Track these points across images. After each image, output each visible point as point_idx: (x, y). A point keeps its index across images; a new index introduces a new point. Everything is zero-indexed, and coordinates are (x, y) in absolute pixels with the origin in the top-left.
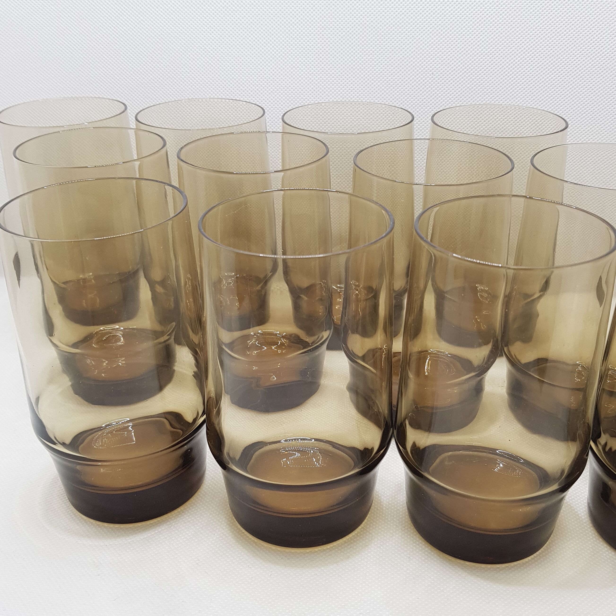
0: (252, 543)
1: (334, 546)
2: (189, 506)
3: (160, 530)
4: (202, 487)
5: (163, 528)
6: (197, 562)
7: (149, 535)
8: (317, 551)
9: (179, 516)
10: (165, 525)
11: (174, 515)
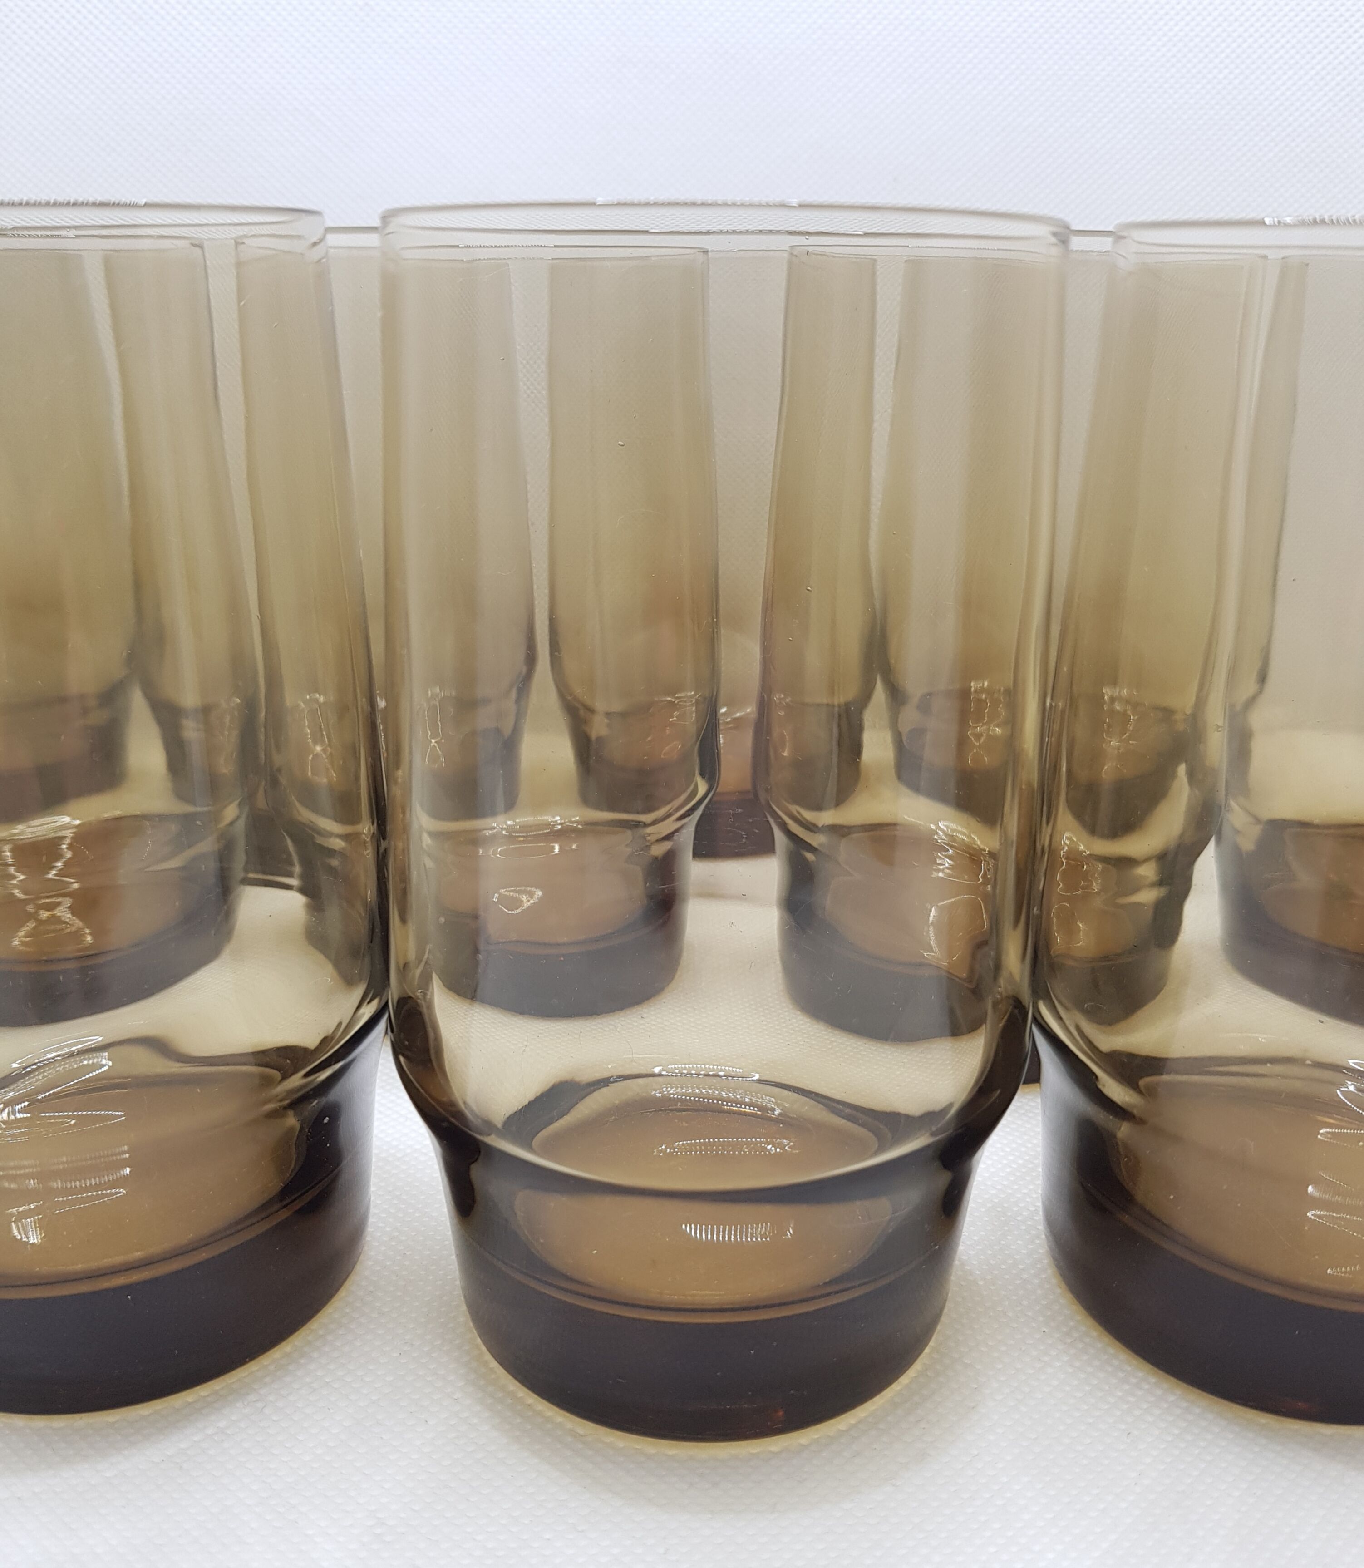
0: (570, 1439)
1: (860, 1422)
2: (321, 1332)
3: (223, 1424)
4: (358, 1267)
5: (234, 1418)
6: (378, 1531)
7: (182, 1446)
8: (805, 1447)
9: (291, 1367)
10: (239, 1404)
11: (272, 1368)
